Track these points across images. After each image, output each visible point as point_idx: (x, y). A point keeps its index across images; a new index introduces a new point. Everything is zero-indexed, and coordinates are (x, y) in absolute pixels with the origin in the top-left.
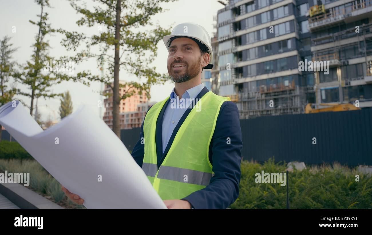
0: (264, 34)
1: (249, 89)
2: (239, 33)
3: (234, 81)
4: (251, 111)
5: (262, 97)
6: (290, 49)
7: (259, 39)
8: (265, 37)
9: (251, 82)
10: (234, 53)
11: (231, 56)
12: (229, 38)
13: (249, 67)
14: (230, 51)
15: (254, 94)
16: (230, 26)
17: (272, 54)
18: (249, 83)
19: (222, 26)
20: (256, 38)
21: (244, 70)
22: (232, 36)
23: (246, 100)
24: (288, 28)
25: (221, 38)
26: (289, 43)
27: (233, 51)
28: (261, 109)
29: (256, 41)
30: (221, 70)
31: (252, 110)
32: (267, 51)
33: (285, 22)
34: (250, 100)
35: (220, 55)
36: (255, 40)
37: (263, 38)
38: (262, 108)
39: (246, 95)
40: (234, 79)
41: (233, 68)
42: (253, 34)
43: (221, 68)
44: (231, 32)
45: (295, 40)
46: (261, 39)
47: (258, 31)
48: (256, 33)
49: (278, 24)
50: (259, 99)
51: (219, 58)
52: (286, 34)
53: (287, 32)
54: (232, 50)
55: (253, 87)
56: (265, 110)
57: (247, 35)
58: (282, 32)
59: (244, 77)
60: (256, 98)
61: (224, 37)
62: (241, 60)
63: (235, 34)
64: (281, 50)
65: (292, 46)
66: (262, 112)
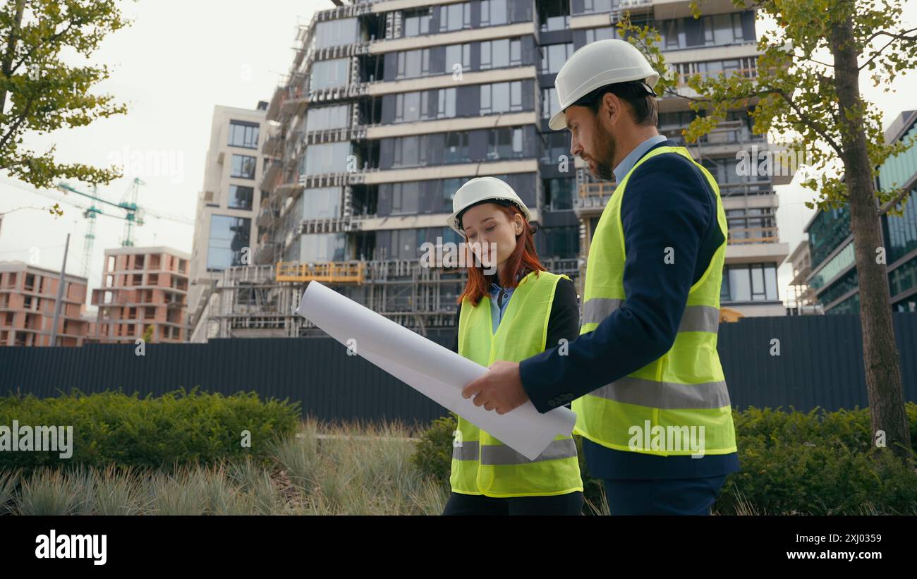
0: (448, 101)
1: (394, 253)
2: (376, 88)
3: (347, 224)
4: (396, 313)
5: (434, 277)
6: (518, 153)
7: (433, 113)
8: (451, 111)
9: (399, 230)
10: (354, 142)
11: (346, 147)
12: (345, 95)
13: (397, 189)
14: (344, 136)
15: (408, 268)
16: (351, 64)
17: (468, 160)
18: (395, 235)
19: (324, 59)
20: (425, 110)
21: (382, 194)
22: (353, 94)
23: (385, 281)
24: (517, 99)
25: (319, 94)
26: (518, 136)
27: (353, 137)
28: (427, 312)
29: (426, 118)
30: (309, 186)
31: (401, 313)
32: (453, 149)
33: (511, 81)
34: (393, 282)
35: (310, 142)
36: (421, 114)
37: (444, 112)
38: (431, 309)
39: (385, 270)
40: (347, 216)
41: (348, 184)
42: (417, 95)
43: (309, 181)
44: (350, 82)
45: (532, 130)
46: (440, 116)
47: (434, 91)
48: (425, 95)
49: (491, 83)
50: (423, 281)
51: (304, 149)
52: (510, 112)
53: (513, 109)
54: (348, 134)
55: (407, 248)
56: (439, 316)
57: (400, 98)
58: (501, 104)
59: (380, 216)
60: (414, 281)
61: (327, 93)
62: (376, 166)
63: (364, 88)
64: (495, 155)
65: (523, 147)
66: (431, 319)
